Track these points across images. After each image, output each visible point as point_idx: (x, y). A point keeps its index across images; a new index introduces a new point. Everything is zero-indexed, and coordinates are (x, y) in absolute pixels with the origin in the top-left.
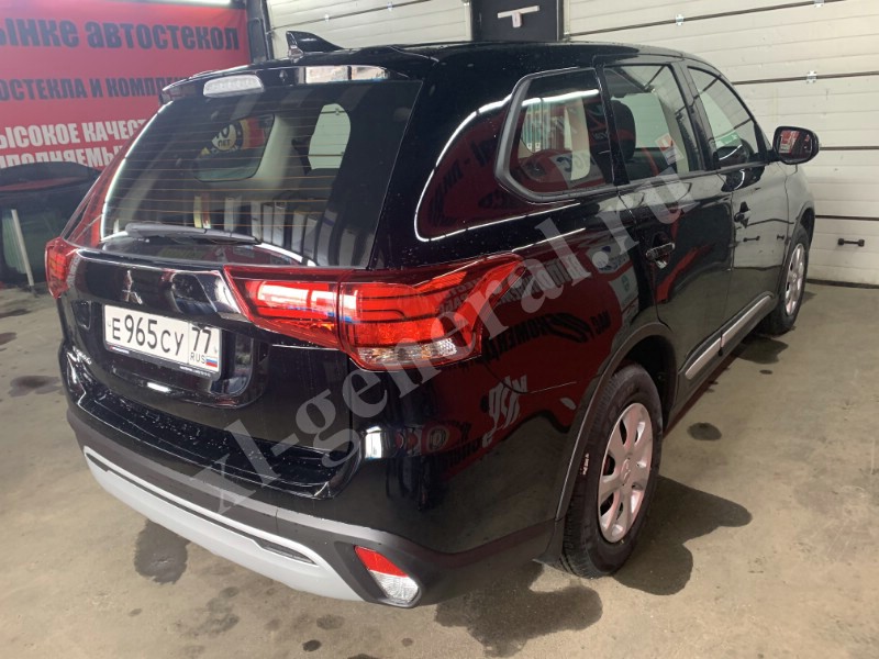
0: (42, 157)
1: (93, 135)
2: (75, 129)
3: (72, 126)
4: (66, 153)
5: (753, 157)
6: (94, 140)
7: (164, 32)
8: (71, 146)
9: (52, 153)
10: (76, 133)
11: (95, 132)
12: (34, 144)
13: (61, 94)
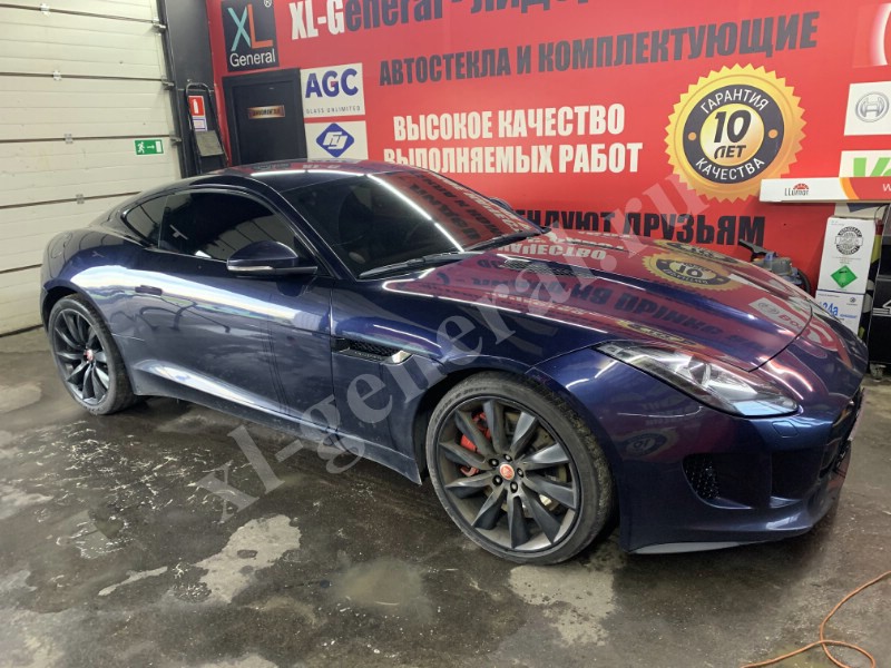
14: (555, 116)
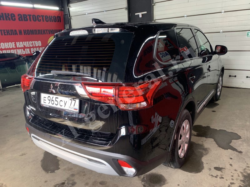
0: (4, 52)
1: (19, 45)
2: (14, 44)
3: (13, 43)
4: (11, 50)
5: (210, 53)
6: (19, 47)
7: (40, 17)
8: (13, 49)
9: (7, 51)
10: (15, 45)
11: (20, 45)
12: (2, 48)
13: (10, 34)
14: (29, 43)
